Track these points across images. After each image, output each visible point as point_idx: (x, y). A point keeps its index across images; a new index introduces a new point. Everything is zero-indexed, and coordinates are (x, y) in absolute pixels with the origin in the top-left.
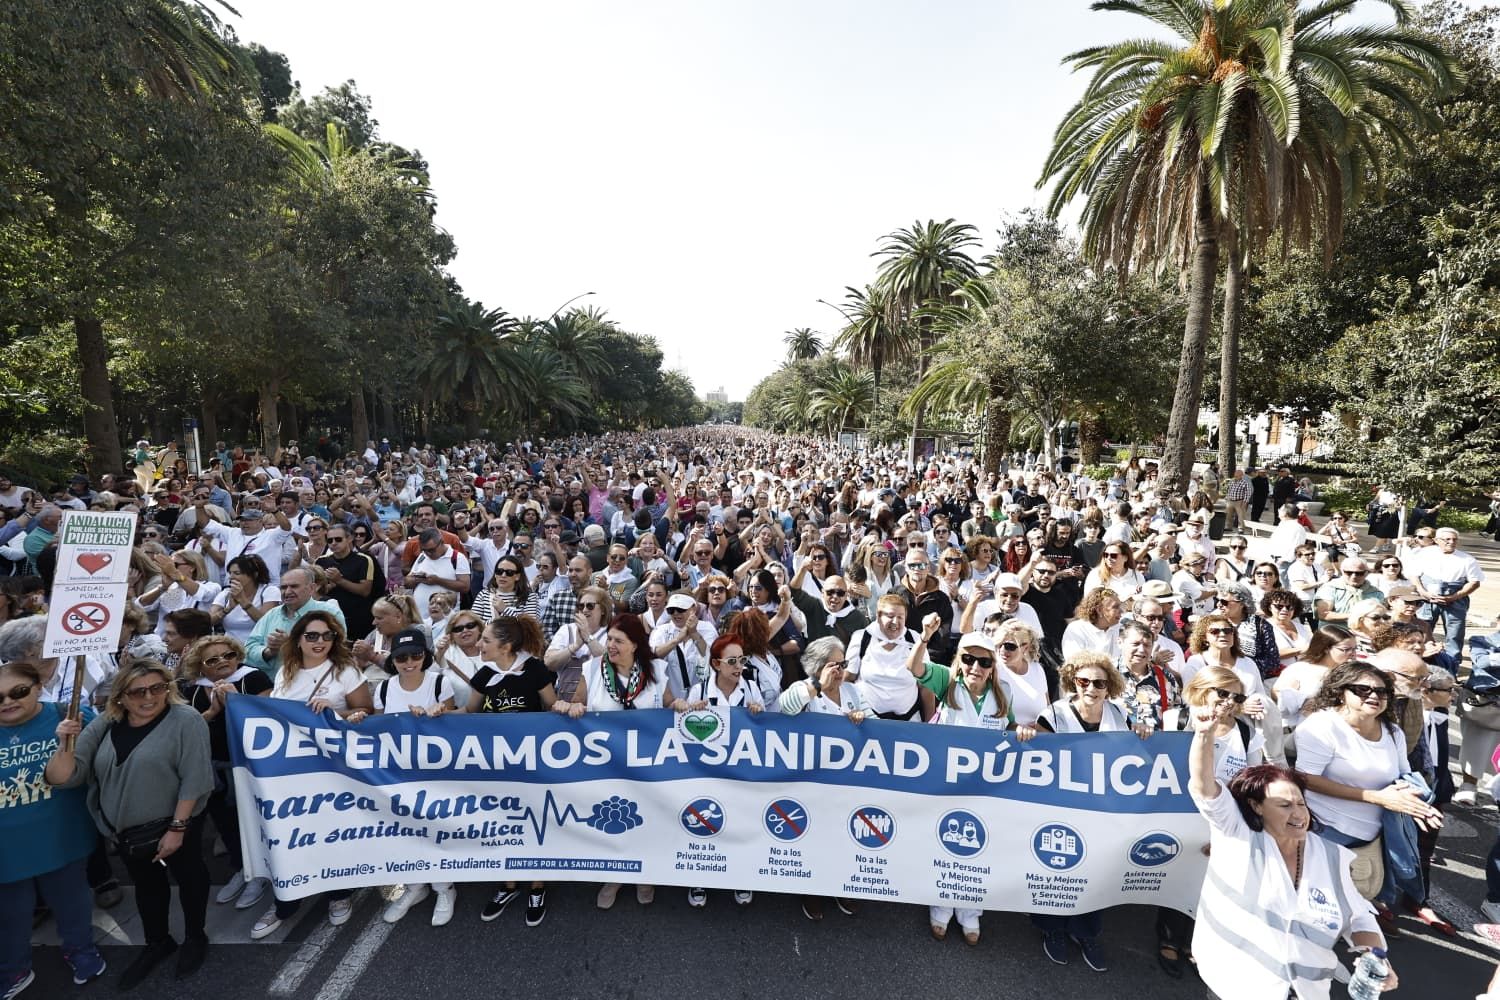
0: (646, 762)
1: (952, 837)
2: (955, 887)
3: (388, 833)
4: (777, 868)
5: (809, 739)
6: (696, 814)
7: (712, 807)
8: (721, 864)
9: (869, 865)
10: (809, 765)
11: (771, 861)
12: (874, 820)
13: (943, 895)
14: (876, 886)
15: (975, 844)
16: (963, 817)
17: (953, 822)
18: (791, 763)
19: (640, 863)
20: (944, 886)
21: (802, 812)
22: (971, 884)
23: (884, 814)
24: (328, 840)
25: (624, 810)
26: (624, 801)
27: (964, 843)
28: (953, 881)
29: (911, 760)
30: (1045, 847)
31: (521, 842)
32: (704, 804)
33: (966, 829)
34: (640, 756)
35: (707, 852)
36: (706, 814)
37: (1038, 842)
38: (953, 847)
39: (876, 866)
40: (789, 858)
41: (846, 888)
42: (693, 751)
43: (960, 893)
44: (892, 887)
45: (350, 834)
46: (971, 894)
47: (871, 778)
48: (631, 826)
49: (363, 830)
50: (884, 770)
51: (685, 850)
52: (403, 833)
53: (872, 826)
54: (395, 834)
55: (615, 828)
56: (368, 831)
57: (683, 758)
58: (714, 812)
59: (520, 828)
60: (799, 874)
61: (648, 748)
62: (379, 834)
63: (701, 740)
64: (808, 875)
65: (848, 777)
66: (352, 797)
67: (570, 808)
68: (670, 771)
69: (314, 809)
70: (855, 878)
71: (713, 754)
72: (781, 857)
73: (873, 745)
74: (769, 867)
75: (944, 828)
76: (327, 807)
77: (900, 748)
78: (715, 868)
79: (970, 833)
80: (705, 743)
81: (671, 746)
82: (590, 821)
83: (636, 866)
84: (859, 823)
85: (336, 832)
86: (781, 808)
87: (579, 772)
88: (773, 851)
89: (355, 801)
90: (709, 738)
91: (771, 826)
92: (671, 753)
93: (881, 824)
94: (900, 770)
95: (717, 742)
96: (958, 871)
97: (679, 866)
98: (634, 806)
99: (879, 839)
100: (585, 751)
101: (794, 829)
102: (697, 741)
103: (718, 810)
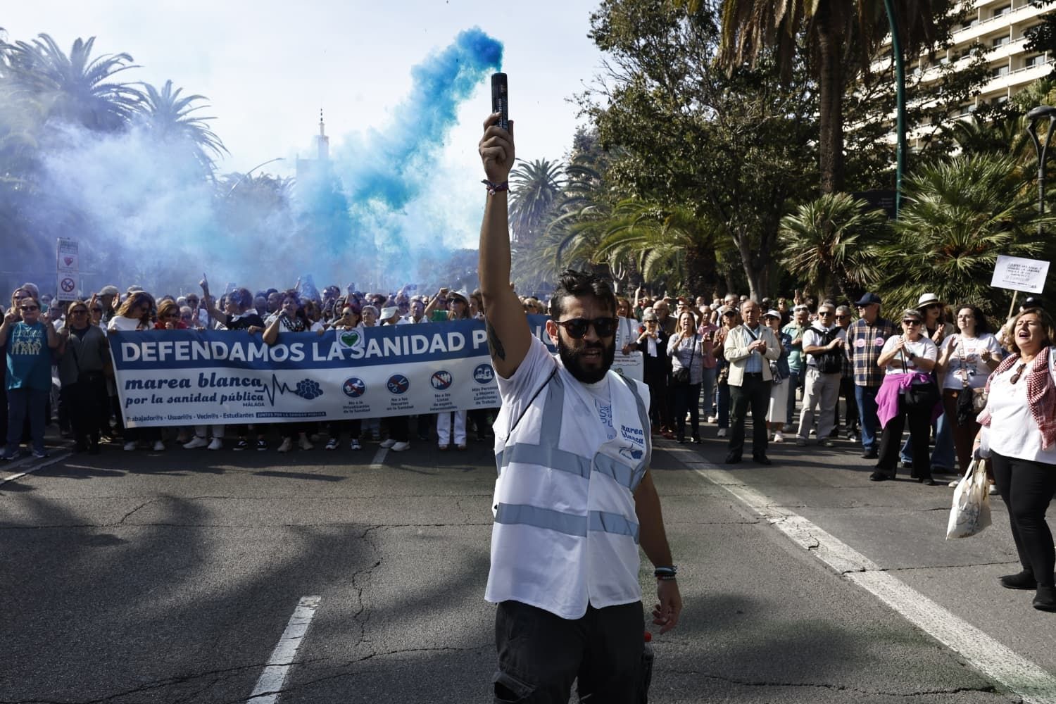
0: (323, 359)
1: (480, 376)
2: (483, 398)
3: (195, 400)
4: (397, 407)
5: (405, 339)
6: (350, 385)
7: (359, 382)
8: (366, 409)
9: (441, 398)
10: (407, 352)
11: (392, 404)
12: (442, 377)
14: (447, 406)
15: (490, 377)
16: (483, 367)
17: (480, 369)
18: (397, 352)
19: (325, 412)
20: (478, 399)
21: (406, 380)
22: (489, 395)
23: (447, 373)
24: (168, 402)
25: (313, 386)
26: (312, 382)
27: (486, 378)
28: (482, 396)
31: (263, 405)
32: (354, 380)
33: (486, 371)
34: (320, 355)
35: (359, 405)
36: (356, 385)
39: (445, 397)
40: (401, 401)
41: (431, 409)
42: (347, 353)
43: (485, 400)
44: (454, 405)
45: (178, 400)
46: (490, 400)
47: (439, 355)
48: (317, 396)
49: (184, 398)
50: (444, 350)
51: (347, 405)
52: (203, 400)
53: (441, 380)
54: (199, 400)
55: (309, 397)
56: (186, 399)
57: (342, 357)
58: (360, 384)
59: (262, 397)
60: (408, 407)
61: (324, 350)
62: (191, 401)
63: (350, 346)
64: (412, 407)
65: (427, 357)
66: (176, 381)
67: (285, 385)
68: (336, 363)
69: (160, 387)
70: (435, 405)
71: (357, 353)
72: (398, 402)
73: (437, 337)
74: (392, 407)
75: (476, 373)
76: (165, 386)
77: (450, 336)
78: (364, 411)
79: (488, 373)
80: (353, 348)
81: (336, 351)
82: (296, 392)
83: (324, 414)
84: (435, 381)
85: (171, 398)
86: (394, 380)
87: (288, 365)
88: (393, 400)
89: (178, 383)
90: (354, 345)
91: (391, 389)
92: (336, 355)
93: (445, 378)
94: (452, 348)
95: (358, 347)
96: (484, 391)
97: (345, 412)
98: (317, 385)
99: (445, 385)
100: (291, 354)
101: (403, 389)
102: (348, 347)
103: (362, 383)
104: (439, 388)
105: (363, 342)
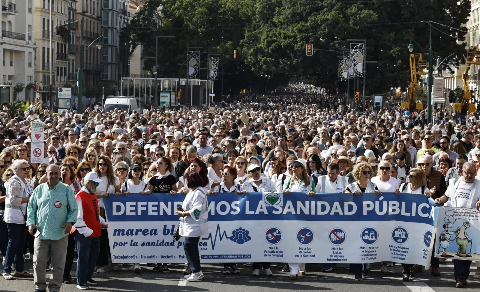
0: (253, 213)
1: (366, 238)
2: (368, 255)
3: (160, 245)
4: (302, 254)
5: (313, 203)
6: (271, 234)
7: (277, 231)
8: (281, 254)
9: (336, 251)
10: (313, 213)
11: (300, 252)
12: (338, 234)
13: (363, 259)
14: (339, 258)
15: (374, 239)
16: (370, 230)
17: (367, 232)
18: (307, 212)
19: (250, 255)
20: (364, 255)
21: (311, 233)
22: (372, 253)
23: (342, 231)
24: (142, 245)
25: (244, 233)
26: (244, 230)
27: (370, 239)
28: (366, 253)
29: (351, 208)
30: (396, 236)
31: (206, 249)
32: (274, 230)
33: (371, 234)
34: (250, 210)
35: (276, 250)
36: (275, 234)
37: (394, 234)
38: (367, 241)
39: (339, 251)
40: (306, 251)
41: (328, 260)
42: (270, 209)
43: (369, 257)
44: (345, 258)
45: (148, 244)
46: (372, 257)
47: (337, 217)
48: (246, 241)
49: (152, 243)
50: (341, 213)
51: (267, 249)
52: (165, 245)
53: (337, 236)
54: (163, 245)
55: (241, 242)
57: (266, 212)
58: (278, 233)
59: (206, 243)
60: (311, 256)
61: (253, 207)
62: (157, 245)
63: (273, 205)
64: (314, 256)
65: (328, 218)
66: (148, 230)
67: (225, 232)
68: (261, 217)
69: (136, 234)
70: (331, 256)
71: (277, 210)
72: (304, 251)
73: (337, 204)
74: (299, 254)
75: (363, 235)
76: (140, 233)
77: (346, 204)
78: (279, 256)
79: (372, 235)
80: (274, 206)
81: (261, 208)
82: (231, 238)
83: (249, 256)
84: (333, 236)
85: (144, 243)
86: (303, 232)
87: (229, 217)
88: (300, 248)
89: (149, 232)
90: (276, 204)
91: (299, 239)
92: (261, 210)
93: (340, 235)
94: (347, 213)
95: (278, 205)
96: (368, 250)
97: (266, 255)
98: (247, 232)
99: (340, 241)
100: (231, 209)
101: (308, 240)
102: (271, 205)
103: (279, 233)
104: (335, 242)
105: (282, 202)
